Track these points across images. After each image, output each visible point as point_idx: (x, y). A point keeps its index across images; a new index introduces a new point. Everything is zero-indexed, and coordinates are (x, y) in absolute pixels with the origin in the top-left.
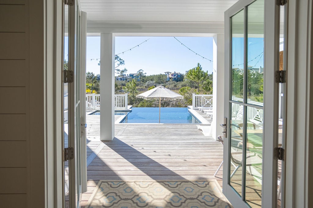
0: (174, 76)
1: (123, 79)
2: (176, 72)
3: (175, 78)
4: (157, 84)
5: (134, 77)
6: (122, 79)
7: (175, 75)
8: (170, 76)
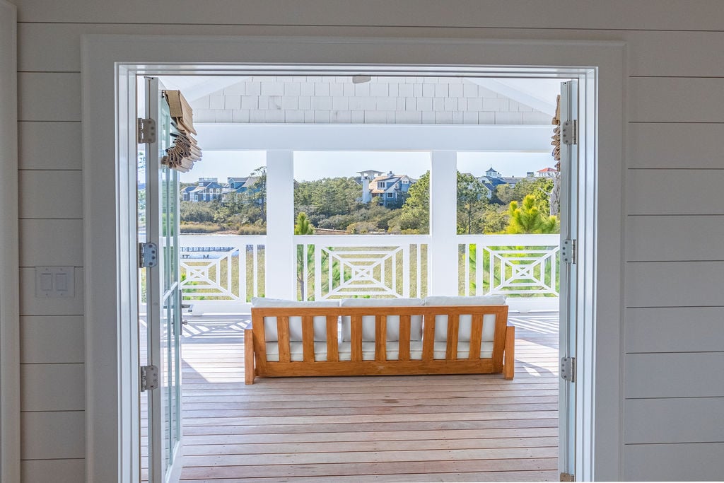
0: (389, 187)
1: (208, 196)
2: (397, 174)
3: (390, 195)
4: (322, 216)
5: (244, 189)
6: (204, 194)
7: (390, 185)
8: (374, 187)
